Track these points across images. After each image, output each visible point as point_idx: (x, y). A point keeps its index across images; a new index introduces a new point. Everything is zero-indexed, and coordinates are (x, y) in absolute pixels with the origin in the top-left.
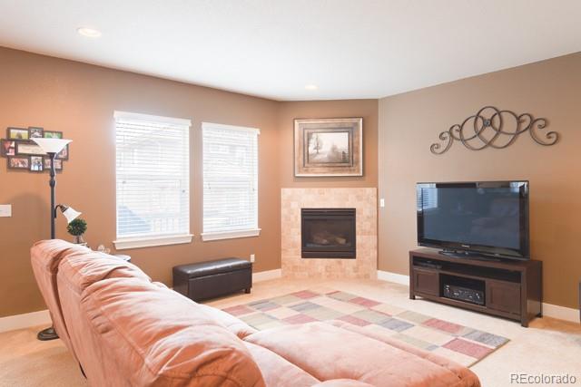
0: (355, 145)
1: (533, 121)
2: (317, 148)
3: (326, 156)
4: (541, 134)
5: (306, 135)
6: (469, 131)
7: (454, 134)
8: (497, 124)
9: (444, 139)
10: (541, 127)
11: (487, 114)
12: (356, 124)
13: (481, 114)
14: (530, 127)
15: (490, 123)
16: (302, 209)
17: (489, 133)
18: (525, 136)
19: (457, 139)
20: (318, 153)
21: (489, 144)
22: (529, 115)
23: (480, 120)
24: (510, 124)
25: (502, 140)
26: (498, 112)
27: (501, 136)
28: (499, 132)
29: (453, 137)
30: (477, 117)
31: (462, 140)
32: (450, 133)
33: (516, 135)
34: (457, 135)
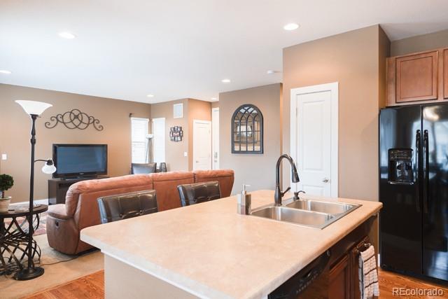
1: (94, 120)
4: (97, 126)
6: (66, 119)
8: (80, 118)
9: (54, 120)
10: (97, 123)
11: (76, 113)
13: (72, 111)
14: (93, 122)
15: (76, 117)
17: (76, 122)
18: (91, 126)
19: (61, 122)
21: (77, 127)
22: (93, 117)
23: (72, 115)
24: (85, 120)
25: (82, 126)
26: (81, 113)
27: (82, 124)
28: (81, 122)
29: (58, 120)
30: (71, 113)
31: (63, 122)
32: (56, 118)
33: (88, 124)
34: (61, 120)
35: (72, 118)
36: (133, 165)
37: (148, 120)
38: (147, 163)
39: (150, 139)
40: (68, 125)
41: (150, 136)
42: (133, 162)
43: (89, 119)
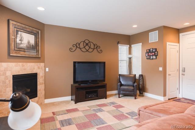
0: (38, 42)
1: (97, 47)
2: (21, 40)
3: (25, 45)
4: (99, 50)
5: (15, 32)
6: (82, 46)
7: (77, 46)
8: (89, 45)
9: (74, 47)
10: (99, 48)
11: (87, 42)
12: (38, 33)
13: (85, 41)
14: (97, 48)
15: (87, 44)
16: (13, 76)
17: (87, 47)
18: (95, 50)
19: (78, 48)
20: (21, 43)
21: (87, 51)
22: (96, 45)
23: (85, 43)
24: (92, 46)
25: (91, 50)
26: (90, 42)
27: (90, 49)
28: (90, 48)
29: (77, 47)
30: (84, 42)
31: (80, 48)
32: (76, 45)
33: (94, 49)
34: (78, 46)
35: (85, 45)
36: (120, 75)
37: (129, 46)
38: (128, 74)
39: (130, 58)
40: (82, 49)
41: (130, 56)
42: (120, 73)
43: (94, 46)
